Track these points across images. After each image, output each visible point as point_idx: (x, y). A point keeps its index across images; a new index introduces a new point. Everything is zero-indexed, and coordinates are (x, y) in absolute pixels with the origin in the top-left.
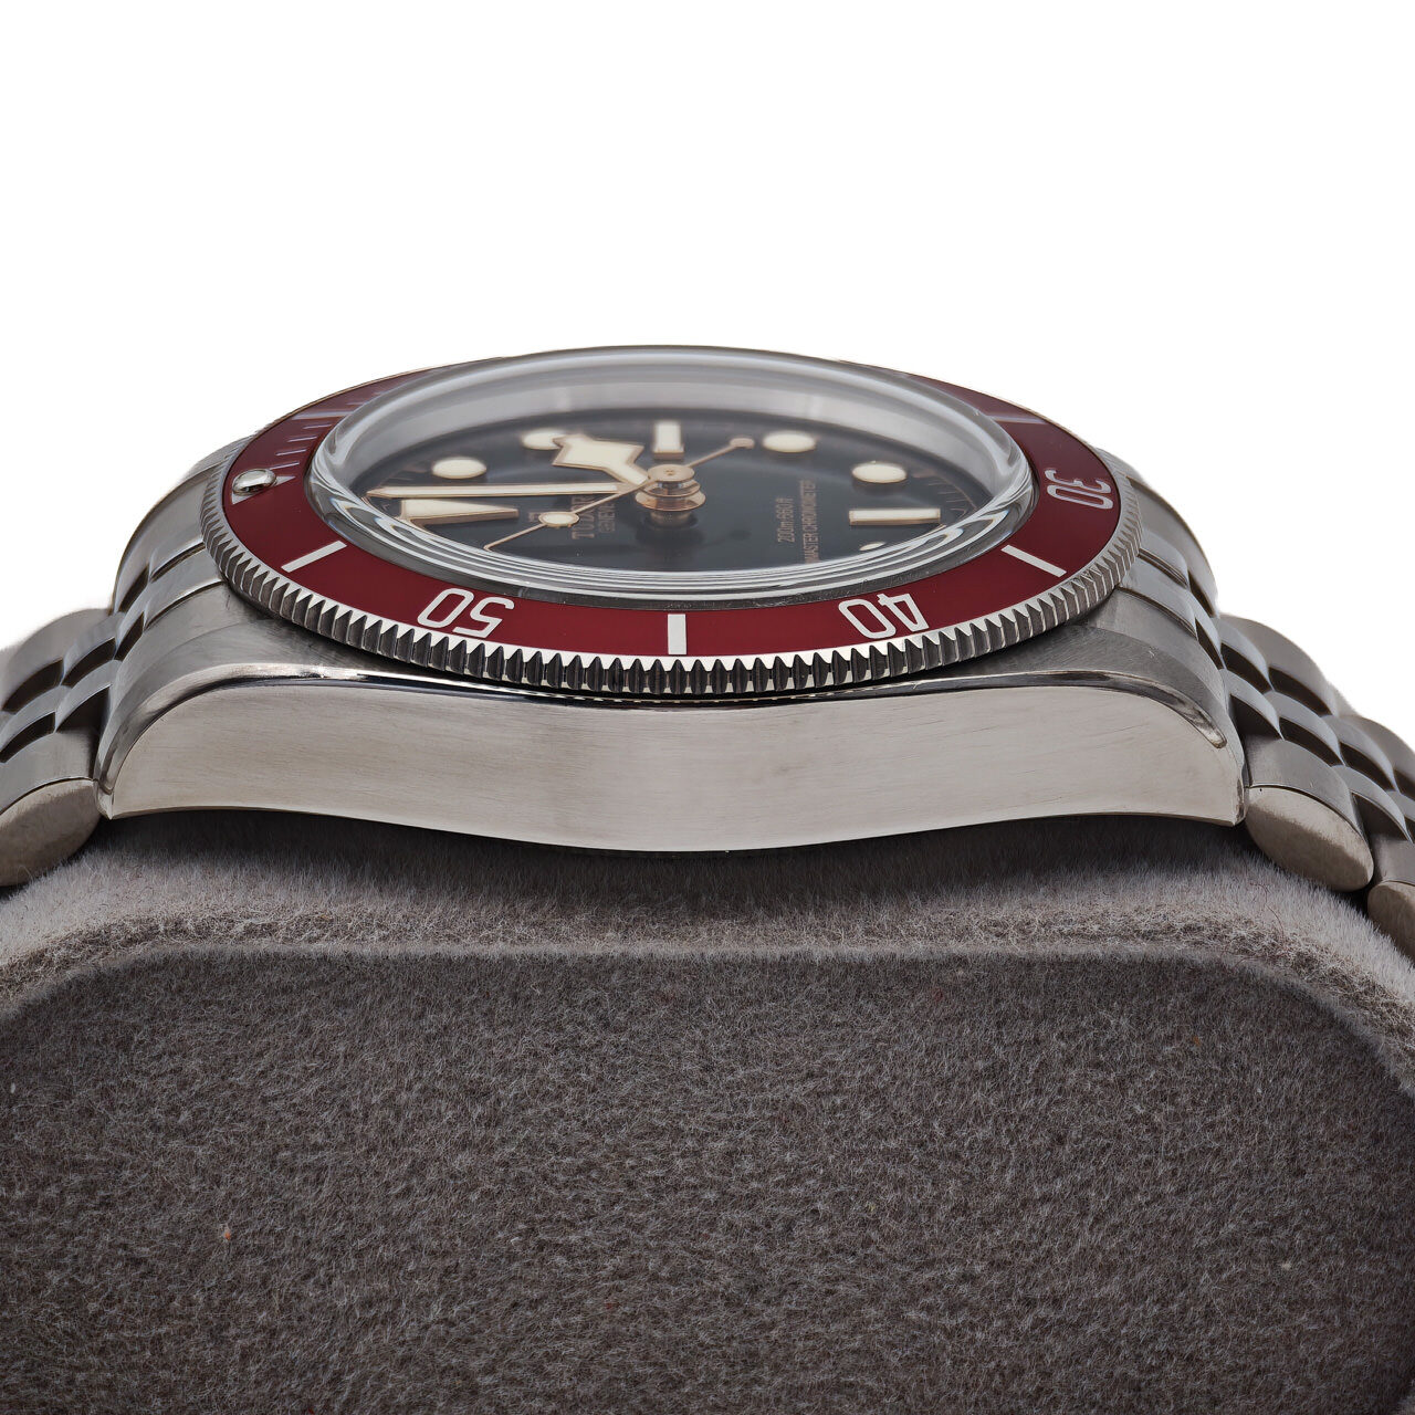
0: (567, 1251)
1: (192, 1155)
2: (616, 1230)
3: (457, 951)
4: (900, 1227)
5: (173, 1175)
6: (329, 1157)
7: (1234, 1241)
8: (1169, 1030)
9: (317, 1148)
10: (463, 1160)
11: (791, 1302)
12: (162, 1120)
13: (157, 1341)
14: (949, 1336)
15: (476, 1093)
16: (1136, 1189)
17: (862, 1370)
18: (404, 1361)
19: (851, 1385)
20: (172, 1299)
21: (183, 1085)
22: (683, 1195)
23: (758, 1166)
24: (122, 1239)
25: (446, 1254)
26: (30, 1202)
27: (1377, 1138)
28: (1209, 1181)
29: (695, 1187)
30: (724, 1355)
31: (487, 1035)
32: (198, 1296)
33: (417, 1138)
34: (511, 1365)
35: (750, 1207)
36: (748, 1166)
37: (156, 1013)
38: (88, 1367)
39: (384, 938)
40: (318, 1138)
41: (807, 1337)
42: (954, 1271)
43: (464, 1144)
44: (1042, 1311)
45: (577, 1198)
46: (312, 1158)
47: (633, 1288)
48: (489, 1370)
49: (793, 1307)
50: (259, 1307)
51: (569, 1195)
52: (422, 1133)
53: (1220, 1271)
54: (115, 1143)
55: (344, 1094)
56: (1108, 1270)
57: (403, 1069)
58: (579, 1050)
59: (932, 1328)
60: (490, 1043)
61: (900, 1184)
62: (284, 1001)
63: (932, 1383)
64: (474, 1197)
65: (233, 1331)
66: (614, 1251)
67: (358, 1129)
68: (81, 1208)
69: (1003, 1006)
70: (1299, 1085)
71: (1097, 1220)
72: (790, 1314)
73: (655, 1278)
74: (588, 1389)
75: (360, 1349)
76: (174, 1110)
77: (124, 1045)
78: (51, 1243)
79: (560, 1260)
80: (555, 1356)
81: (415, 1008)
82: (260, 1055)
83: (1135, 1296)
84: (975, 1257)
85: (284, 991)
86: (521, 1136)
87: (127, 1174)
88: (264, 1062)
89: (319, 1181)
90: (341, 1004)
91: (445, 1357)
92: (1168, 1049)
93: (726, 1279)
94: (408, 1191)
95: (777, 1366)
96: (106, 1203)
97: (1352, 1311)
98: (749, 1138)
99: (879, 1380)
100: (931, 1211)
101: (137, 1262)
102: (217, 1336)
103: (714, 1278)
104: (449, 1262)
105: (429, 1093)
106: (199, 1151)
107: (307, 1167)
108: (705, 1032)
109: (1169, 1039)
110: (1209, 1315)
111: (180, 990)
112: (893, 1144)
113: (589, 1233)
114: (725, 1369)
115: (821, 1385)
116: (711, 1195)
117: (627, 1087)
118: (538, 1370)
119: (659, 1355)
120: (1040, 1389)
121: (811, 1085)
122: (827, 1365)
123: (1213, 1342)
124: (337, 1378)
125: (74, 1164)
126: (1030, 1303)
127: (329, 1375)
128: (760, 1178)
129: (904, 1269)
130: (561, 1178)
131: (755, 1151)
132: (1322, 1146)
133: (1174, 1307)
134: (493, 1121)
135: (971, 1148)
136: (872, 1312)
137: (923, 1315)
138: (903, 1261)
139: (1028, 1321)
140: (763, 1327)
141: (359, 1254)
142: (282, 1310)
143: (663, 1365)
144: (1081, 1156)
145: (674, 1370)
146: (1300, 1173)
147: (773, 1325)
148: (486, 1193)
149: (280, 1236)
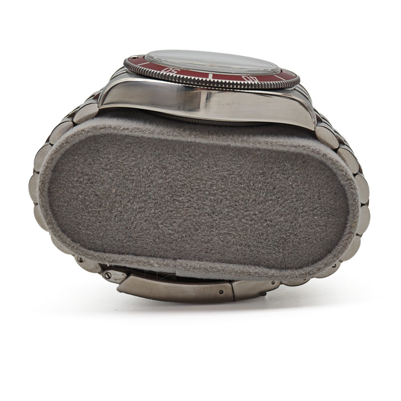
0: (179, 201)
1: (109, 175)
2: (188, 198)
3: (163, 137)
4: (242, 203)
5: (105, 178)
6: (135, 178)
7: (306, 212)
8: (297, 168)
9: (133, 176)
10: (161, 181)
11: (221, 216)
12: (104, 167)
13: (99, 211)
14: (250, 226)
15: (164, 168)
16: (288, 200)
17: (233, 231)
18: (146, 220)
19: (231, 234)
20: (102, 203)
21: (109, 160)
22: (202, 192)
23: (217, 188)
24: (94, 190)
25: (156, 200)
26: (77, 181)
27: (335, 193)
28: (303, 199)
29: (204, 191)
30: (207, 225)
31: (167, 156)
32: (108, 203)
33: (152, 176)
34: (166, 223)
35: (214, 196)
36: (215, 188)
37: (105, 145)
38: (85, 215)
39: (149, 133)
40: (133, 174)
41: (223, 223)
42: (252, 213)
43: (161, 178)
44: (268, 222)
45: (181, 191)
46: (132, 178)
47: (190, 210)
48: (162, 224)
49: (221, 217)
50: (119, 207)
51: (180, 190)
52: (153, 175)
53: (303, 218)
54: (95, 171)
55: (139, 165)
56: (282, 215)
57: (151, 161)
58: (185, 161)
59: (247, 224)
60: (168, 158)
61: (244, 194)
62: (129, 145)
63: (246, 235)
64: (162, 189)
65: (114, 211)
66: (188, 202)
67: (141, 173)
68: (87, 183)
69: (266, 160)
70: (321, 181)
71: (280, 205)
72: (220, 218)
73: (195, 208)
74: (180, 229)
75: (137, 217)
76: (106, 165)
77: (98, 151)
78: (81, 190)
79: (177, 203)
80: (175, 222)
81: (154, 149)
82: (124, 156)
83: (286, 221)
84: (256, 210)
85: (130, 143)
86: (172, 177)
87: (96, 177)
88: (124, 157)
89: (133, 183)
90: (140, 147)
91: (154, 220)
92: (297, 172)
93: (208, 210)
94: (149, 186)
95: (217, 228)
96: (92, 183)
97: (328, 228)
98: (215, 182)
99: (236, 233)
100: (249, 200)
101: (97, 195)
102: (110, 212)
103: (206, 209)
104: (156, 201)
105: (156, 167)
106: (111, 174)
107: (131, 179)
108: (209, 160)
109: (297, 170)
110: (300, 226)
111: (110, 141)
112: (243, 186)
113: (183, 198)
114: (207, 228)
115: (225, 233)
116: (207, 193)
117: (193, 169)
118: (171, 225)
119: (194, 224)
120: (266, 238)
121: (228, 172)
122: (226, 229)
123: (300, 232)
124: (132, 223)
125: (87, 174)
126: (266, 221)
127: (131, 222)
128: (217, 190)
129: (243, 211)
130: (179, 186)
131: (216, 185)
132: (325, 194)
133: (294, 224)
134: (167, 174)
135: (257, 188)
136: (236, 219)
137: (245, 221)
138: (242, 210)
139: (265, 224)
140: (214, 220)
141: (139, 198)
142: (123, 208)
143: (195, 226)
144: (278, 192)
145: (197, 227)
146: (320, 199)
147: (217, 220)
148: (164, 188)
149: (124, 193)
